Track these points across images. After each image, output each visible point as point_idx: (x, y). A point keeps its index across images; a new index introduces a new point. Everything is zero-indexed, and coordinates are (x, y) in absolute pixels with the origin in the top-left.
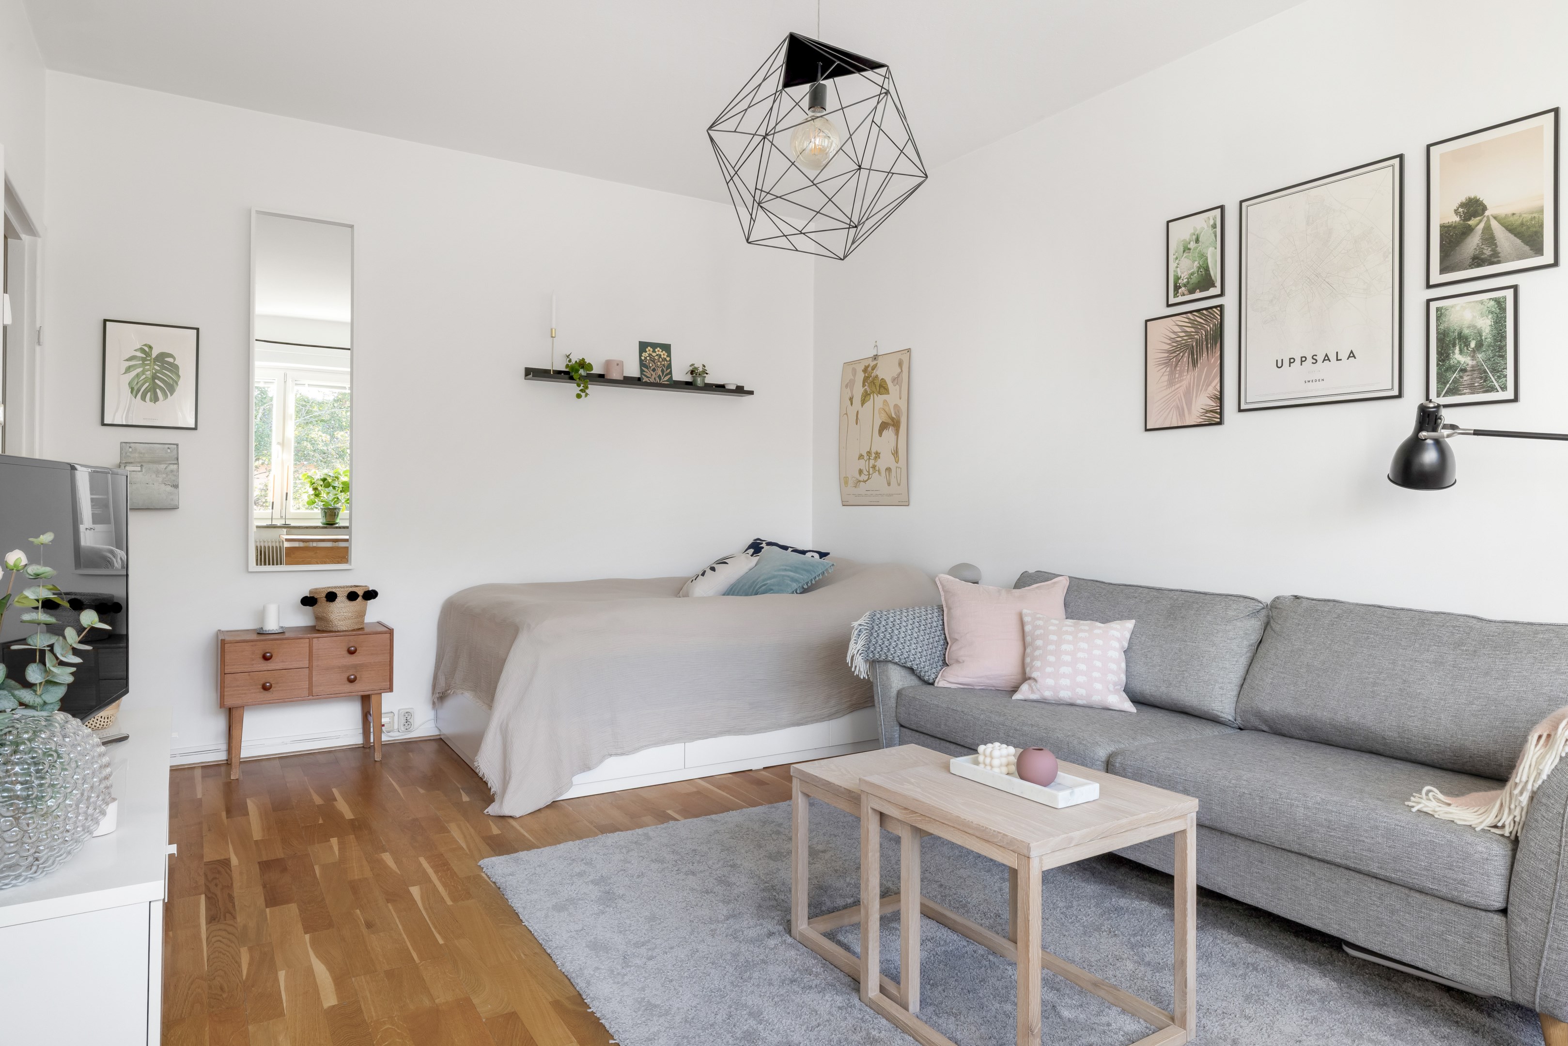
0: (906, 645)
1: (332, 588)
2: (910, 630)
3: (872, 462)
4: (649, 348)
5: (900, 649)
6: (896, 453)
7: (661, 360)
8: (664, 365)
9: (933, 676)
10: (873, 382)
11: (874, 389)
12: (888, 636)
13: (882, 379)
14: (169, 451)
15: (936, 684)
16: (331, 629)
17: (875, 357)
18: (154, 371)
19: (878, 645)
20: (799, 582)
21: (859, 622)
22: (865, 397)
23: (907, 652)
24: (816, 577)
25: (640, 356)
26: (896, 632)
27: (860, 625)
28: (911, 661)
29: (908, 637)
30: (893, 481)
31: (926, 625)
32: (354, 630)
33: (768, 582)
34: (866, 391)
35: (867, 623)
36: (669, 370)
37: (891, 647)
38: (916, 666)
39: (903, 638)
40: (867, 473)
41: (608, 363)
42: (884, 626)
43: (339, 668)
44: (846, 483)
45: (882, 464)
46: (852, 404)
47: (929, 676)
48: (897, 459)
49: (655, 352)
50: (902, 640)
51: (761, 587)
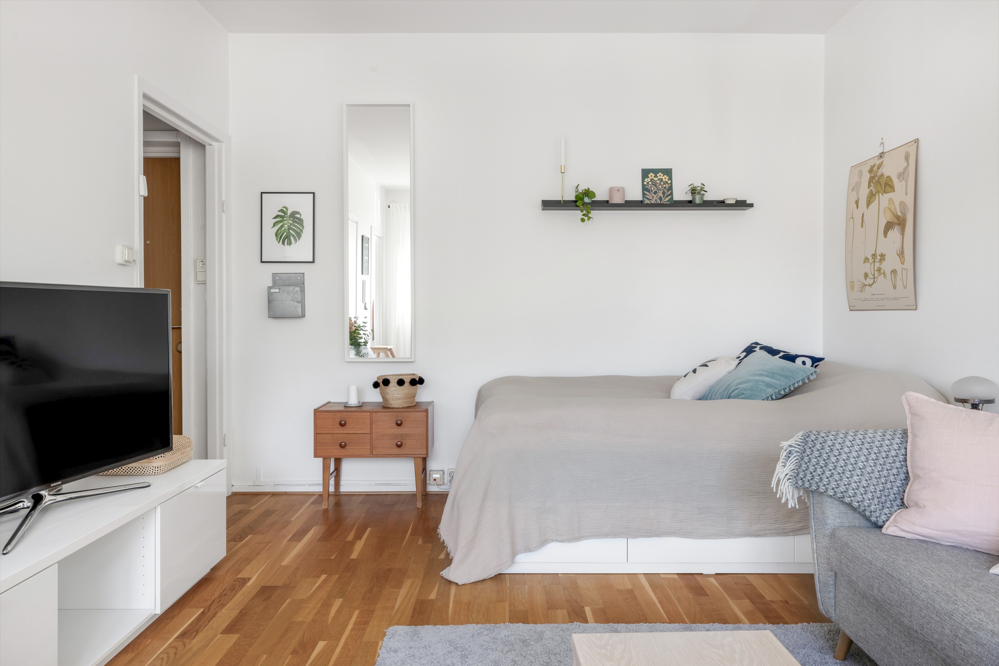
0: (844, 477)
1: (386, 376)
2: (854, 458)
3: (877, 265)
4: (651, 174)
5: (836, 481)
6: (901, 254)
7: (662, 183)
8: (665, 188)
9: (883, 518)
10: (879, 182)
11: (879, 189)
12: (822, 463)
13: (888, 177)
14: (299, 278)
15: (884, 530)
16: (390, 406)
17: (881, 155)
18: (289, 224)
19: (808, 472)
20: (776, 388)
21: (789, 443)
22: (871, 198)
23: (845, 485)
24: (795, 383)
25: (643, 181)
26: (833, 459)
27: (790, 446)
28: (850, 497)
29: (850, 467)
30: (899, 284)
31: (880, 453)
32: (404, 408)
33: (741, 386)
34: (871, 192)
35: (799, 445)
36: (670, 192)
37: (824, 477)
38: (857, 504)
39: (842, 467)
40: (873, 277)
41: (611, 190)
42: (818, 450)
43: (391, 436)
44: (852, 288)
45: (887, 266)
46: (857, 208)
47: (877, 517)
48: (902, 260)
49: (657, 177)
50: (840, 470)
51: (733, 391)
